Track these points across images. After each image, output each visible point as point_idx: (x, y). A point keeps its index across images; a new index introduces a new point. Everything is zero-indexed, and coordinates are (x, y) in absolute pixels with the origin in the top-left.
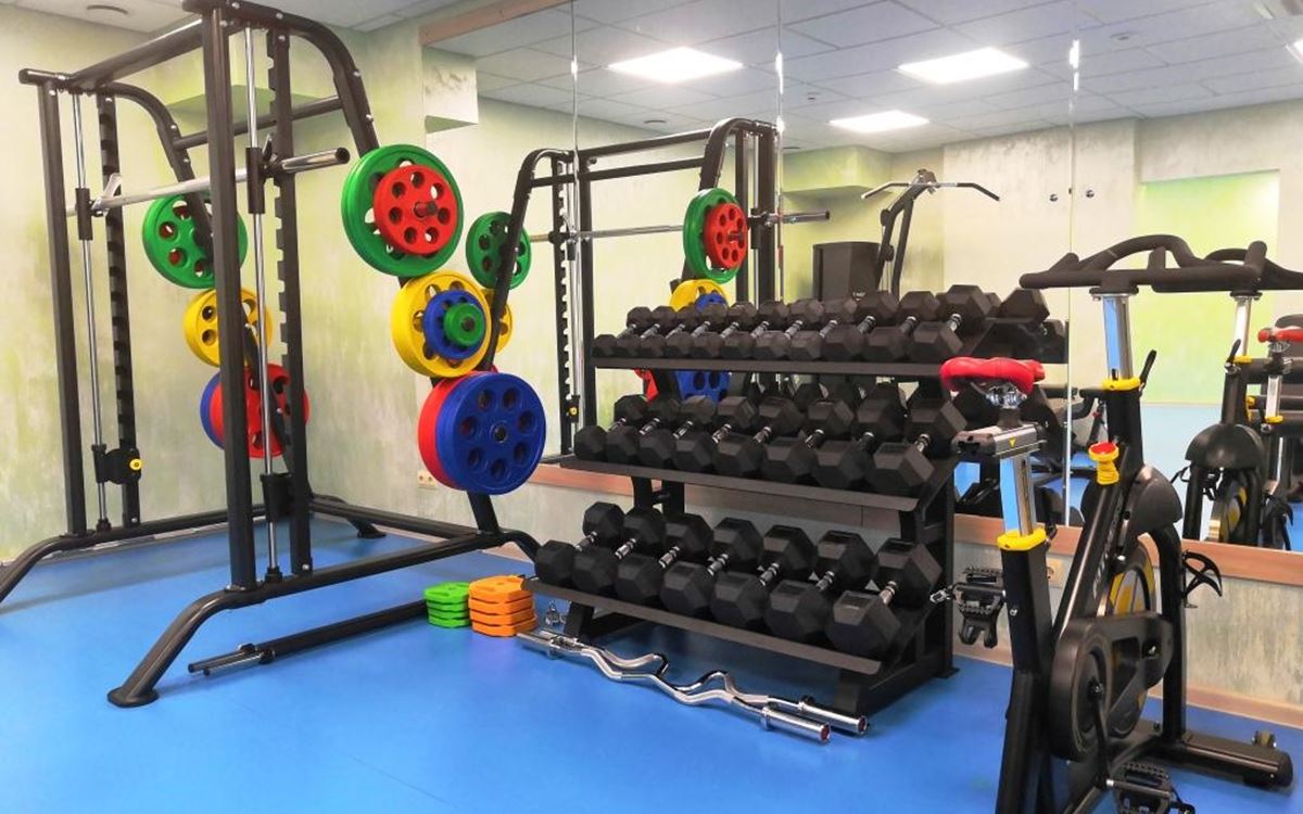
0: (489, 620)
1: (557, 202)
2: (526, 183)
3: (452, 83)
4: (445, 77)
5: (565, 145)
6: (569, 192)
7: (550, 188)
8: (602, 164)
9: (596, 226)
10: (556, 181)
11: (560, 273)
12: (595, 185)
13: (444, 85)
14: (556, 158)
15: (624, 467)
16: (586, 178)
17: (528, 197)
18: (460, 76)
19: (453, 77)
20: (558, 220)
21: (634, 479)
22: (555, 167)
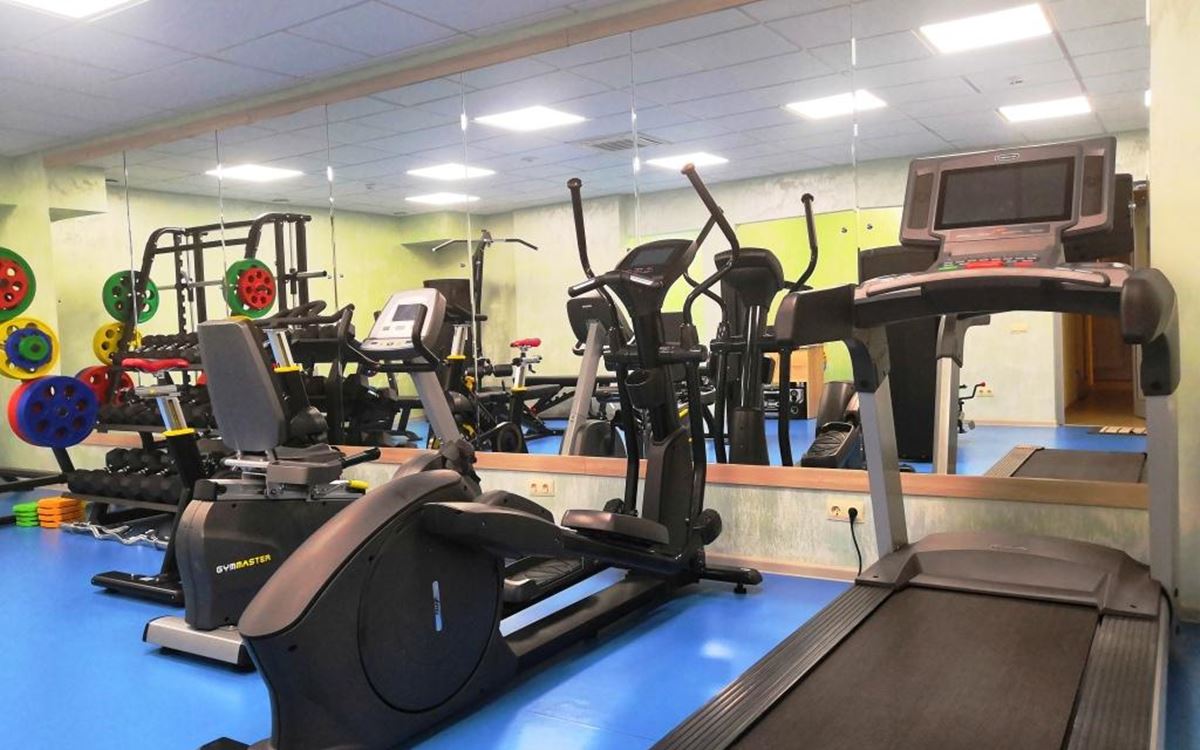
0: (49, 519)
1: (179, 263)
2: (151, 251)
3: (85, 186)
4: (79, 182)
5: (184, 224)
6: (188, 257)
7: (173, 254)
8: (212, 236)
9: (207, 278)
10: (177, 249)
11: (181, 310)
12: (206, 252)
13: (78, 188)
14: (176, 234)
15: (136, 427)
16: (198, 247)
17: (152, 261)
18: (91, 181)
19: (86, 182)
20: (179, 275)
21: (141, 433)
22: (177, 240)
